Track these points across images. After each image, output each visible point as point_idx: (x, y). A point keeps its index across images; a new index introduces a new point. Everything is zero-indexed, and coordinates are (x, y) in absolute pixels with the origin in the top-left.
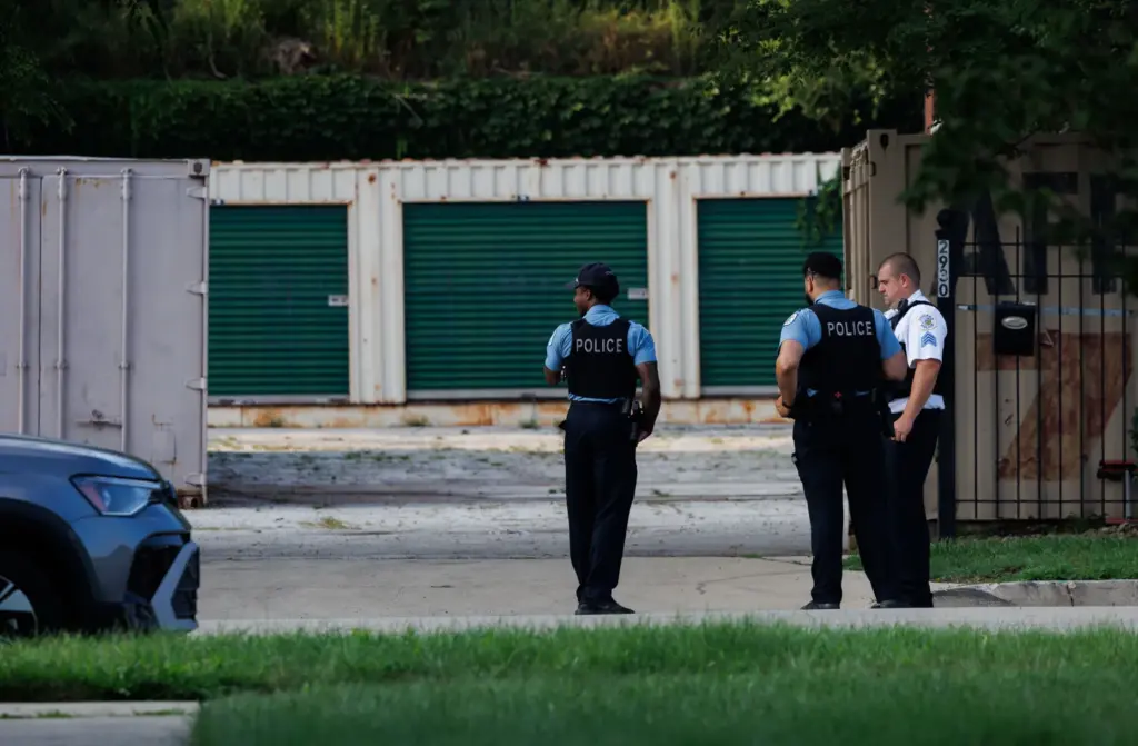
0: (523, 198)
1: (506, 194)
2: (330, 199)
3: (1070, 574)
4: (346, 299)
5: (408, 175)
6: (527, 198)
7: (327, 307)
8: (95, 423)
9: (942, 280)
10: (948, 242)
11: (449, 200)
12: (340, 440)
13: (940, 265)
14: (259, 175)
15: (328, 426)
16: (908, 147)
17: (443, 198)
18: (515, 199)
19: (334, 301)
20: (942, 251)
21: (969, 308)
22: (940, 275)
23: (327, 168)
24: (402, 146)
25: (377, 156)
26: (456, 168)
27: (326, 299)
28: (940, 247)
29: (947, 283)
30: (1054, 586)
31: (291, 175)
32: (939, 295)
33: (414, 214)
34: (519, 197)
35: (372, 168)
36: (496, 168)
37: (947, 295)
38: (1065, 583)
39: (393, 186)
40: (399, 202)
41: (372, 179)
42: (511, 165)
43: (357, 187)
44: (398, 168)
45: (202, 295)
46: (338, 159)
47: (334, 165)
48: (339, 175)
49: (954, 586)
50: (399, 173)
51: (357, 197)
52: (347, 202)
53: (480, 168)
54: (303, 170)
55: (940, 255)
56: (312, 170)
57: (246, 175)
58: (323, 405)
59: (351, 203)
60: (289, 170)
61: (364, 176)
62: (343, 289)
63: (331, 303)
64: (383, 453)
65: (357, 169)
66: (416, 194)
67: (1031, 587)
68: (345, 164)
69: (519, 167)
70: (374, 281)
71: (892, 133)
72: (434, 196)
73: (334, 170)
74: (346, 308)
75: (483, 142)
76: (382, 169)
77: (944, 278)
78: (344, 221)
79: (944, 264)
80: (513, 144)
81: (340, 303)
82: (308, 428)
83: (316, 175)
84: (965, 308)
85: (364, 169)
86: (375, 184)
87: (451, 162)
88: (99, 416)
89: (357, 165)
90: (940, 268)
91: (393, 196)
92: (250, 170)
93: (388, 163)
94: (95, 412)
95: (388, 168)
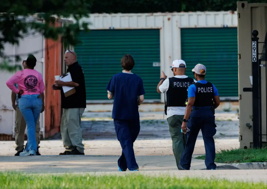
0: (226, 26)
1: (219, 24)
2: (154, 27)
3: (265, 160)
4: (159, 64)
5: (183, 17)
6: (227, 26)
7: (152, 67)
8: (4, 110)
9: (254, 56)
10: (256, 42)
11: (198, 26)
12: (153, 116)
13: (253, 50)
14: (127, 18)
15: (153, 111)
16: (252, 8)
17: (196, 26)
18: (222, 26)
19: (155, 64)
20: (254, 45)
21: (264, 66)
22: (253, 54)
23: (152, 15)
24: (184, 6)
25: (171, 10)
26: (201, 15)
27: (152, 64)
28: (253, 44)
29: (256, 57)
30: (258, 164)
31: (139, 18)
32: (253, 61)
33: (185, 32)
34: (224, 26)
35: (169, 15)
36: (215, 15)
37: (256, 61)
38: (262, 163)
39: (177, 22)
40: (179, 28)
41: (169, 19)
42: (221, 13)
43: (163, 22)
44: (178, 15)
45: (42, 63)
46: (156, 12)
47: (155, 14)
48: (157, 18)
49: (224, 164)
50: (179, 17)
51: (164, 26)
52: (159, 27)
53: (209, 15)
54: (144, 16)
55: (253, 47)
56: (146, 16)
57: (122, 18)
58: (151, 103)
59: (161, 28)
60: (138, 16)
61: (166, 18)
62: (158, 60)
63: (154, 65)
64: (152, 120)
65: (164, 16)
66: (185, 25)
67: (250, 165)
68: (159, 14)
69: (224, 14)
70: (170, 57)
71: (246, 3)
72: (192, 25)
73: (155, 16)
74: (159, 67)
75: (214, 5)
76: (173, 15)
77: (254, 55)
78: (158, 35)
79: (255, 50)
80: (225, 6)
81: (157, 65)
82: (146, 112)
83: (148, 18)
84: (263, 66)
85: (166, 15)
86: (170, 21)
87: (199, 13)
88: (5, 107)
89: (164, 14)
90: (253, 51)
91: (177, 26)
92: (124, 16)
93: (175, 13)
94: (3, 106)
95: (175, 15)
